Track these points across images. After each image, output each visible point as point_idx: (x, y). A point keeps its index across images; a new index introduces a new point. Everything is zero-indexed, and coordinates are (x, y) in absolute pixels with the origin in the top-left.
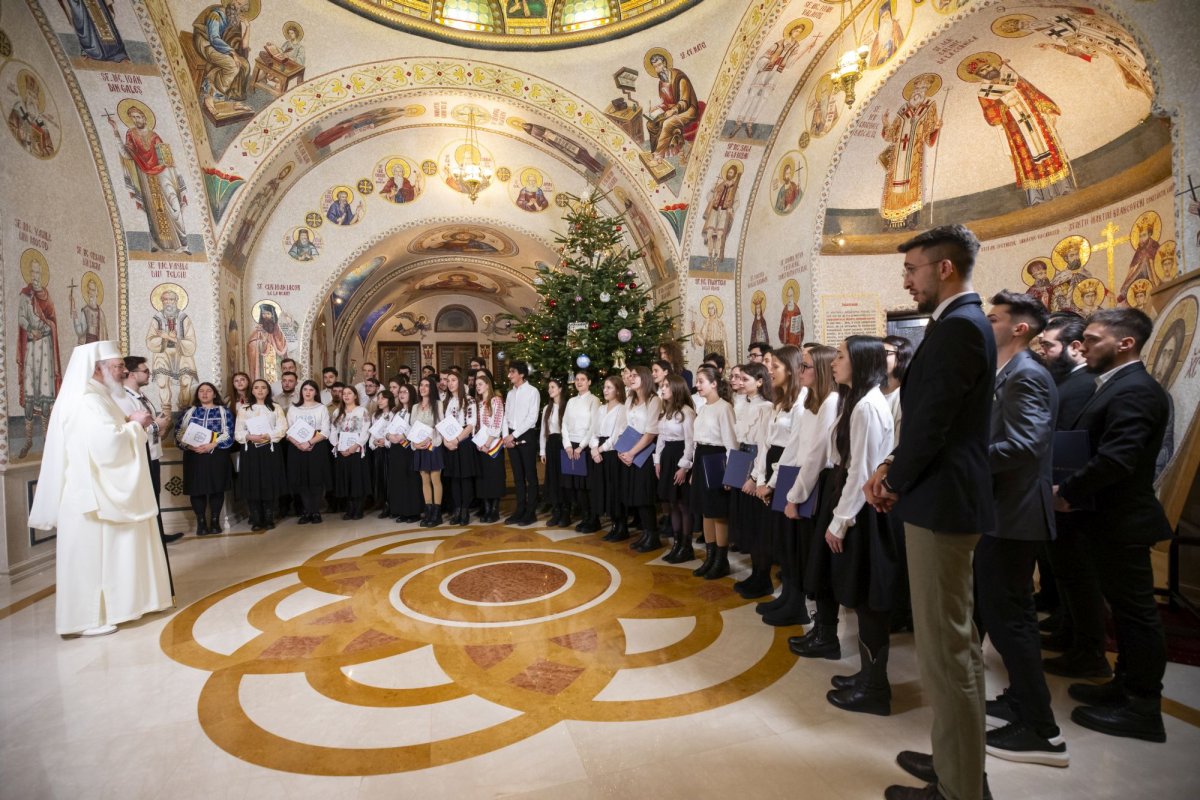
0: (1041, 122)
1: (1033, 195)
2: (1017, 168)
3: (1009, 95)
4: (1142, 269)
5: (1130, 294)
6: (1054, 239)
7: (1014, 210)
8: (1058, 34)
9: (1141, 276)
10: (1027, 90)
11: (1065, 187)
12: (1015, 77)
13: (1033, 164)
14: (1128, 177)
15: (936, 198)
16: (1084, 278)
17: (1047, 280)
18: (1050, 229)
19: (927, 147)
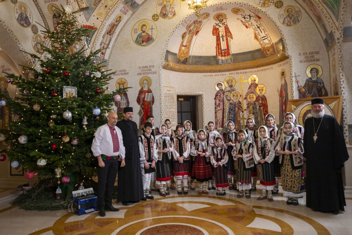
0: (227, 39)
1: (220, 61)
2: (217, 51)
3: (221, 28)
4: (252, 91)
5: (248, 97)
6: (225, 77)
7: (214, 65)
8: (245, 18)
9: (252, 93)
10: (227, 29)
11: (229, 61)
12: (226, 24)
13: (221, 51)
14: (249, 63)
15: (193, 54)
16: (234, 90)
17: (222, 89)
18: (224, 73)
19: (194, 35)
